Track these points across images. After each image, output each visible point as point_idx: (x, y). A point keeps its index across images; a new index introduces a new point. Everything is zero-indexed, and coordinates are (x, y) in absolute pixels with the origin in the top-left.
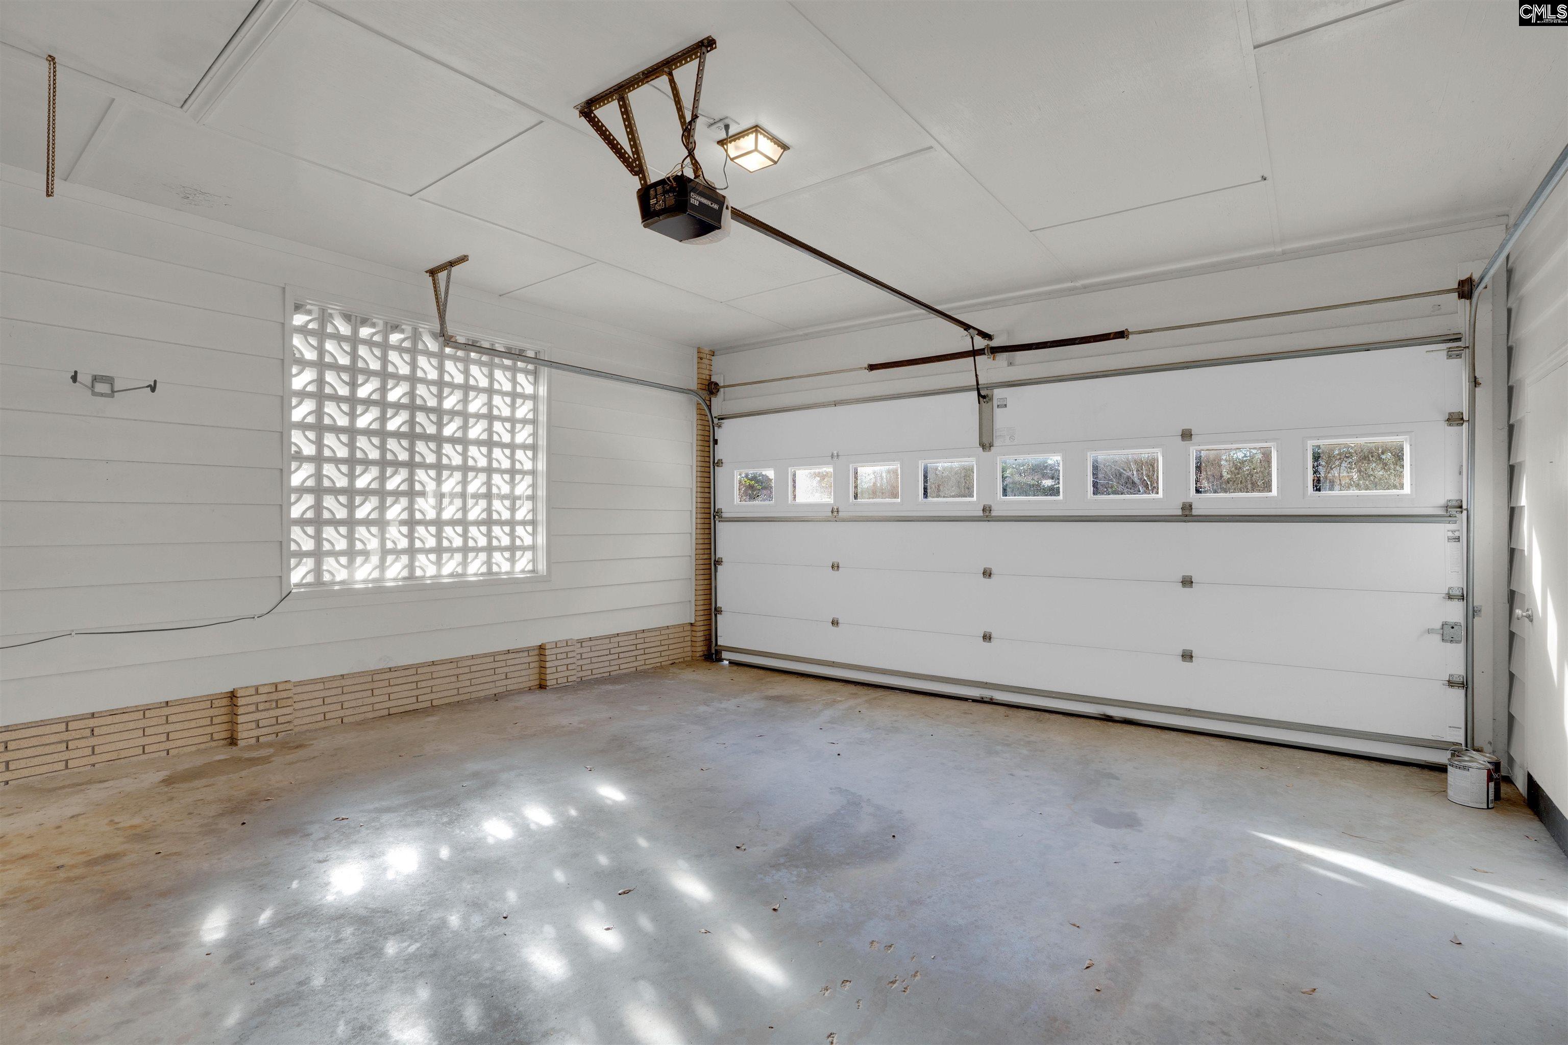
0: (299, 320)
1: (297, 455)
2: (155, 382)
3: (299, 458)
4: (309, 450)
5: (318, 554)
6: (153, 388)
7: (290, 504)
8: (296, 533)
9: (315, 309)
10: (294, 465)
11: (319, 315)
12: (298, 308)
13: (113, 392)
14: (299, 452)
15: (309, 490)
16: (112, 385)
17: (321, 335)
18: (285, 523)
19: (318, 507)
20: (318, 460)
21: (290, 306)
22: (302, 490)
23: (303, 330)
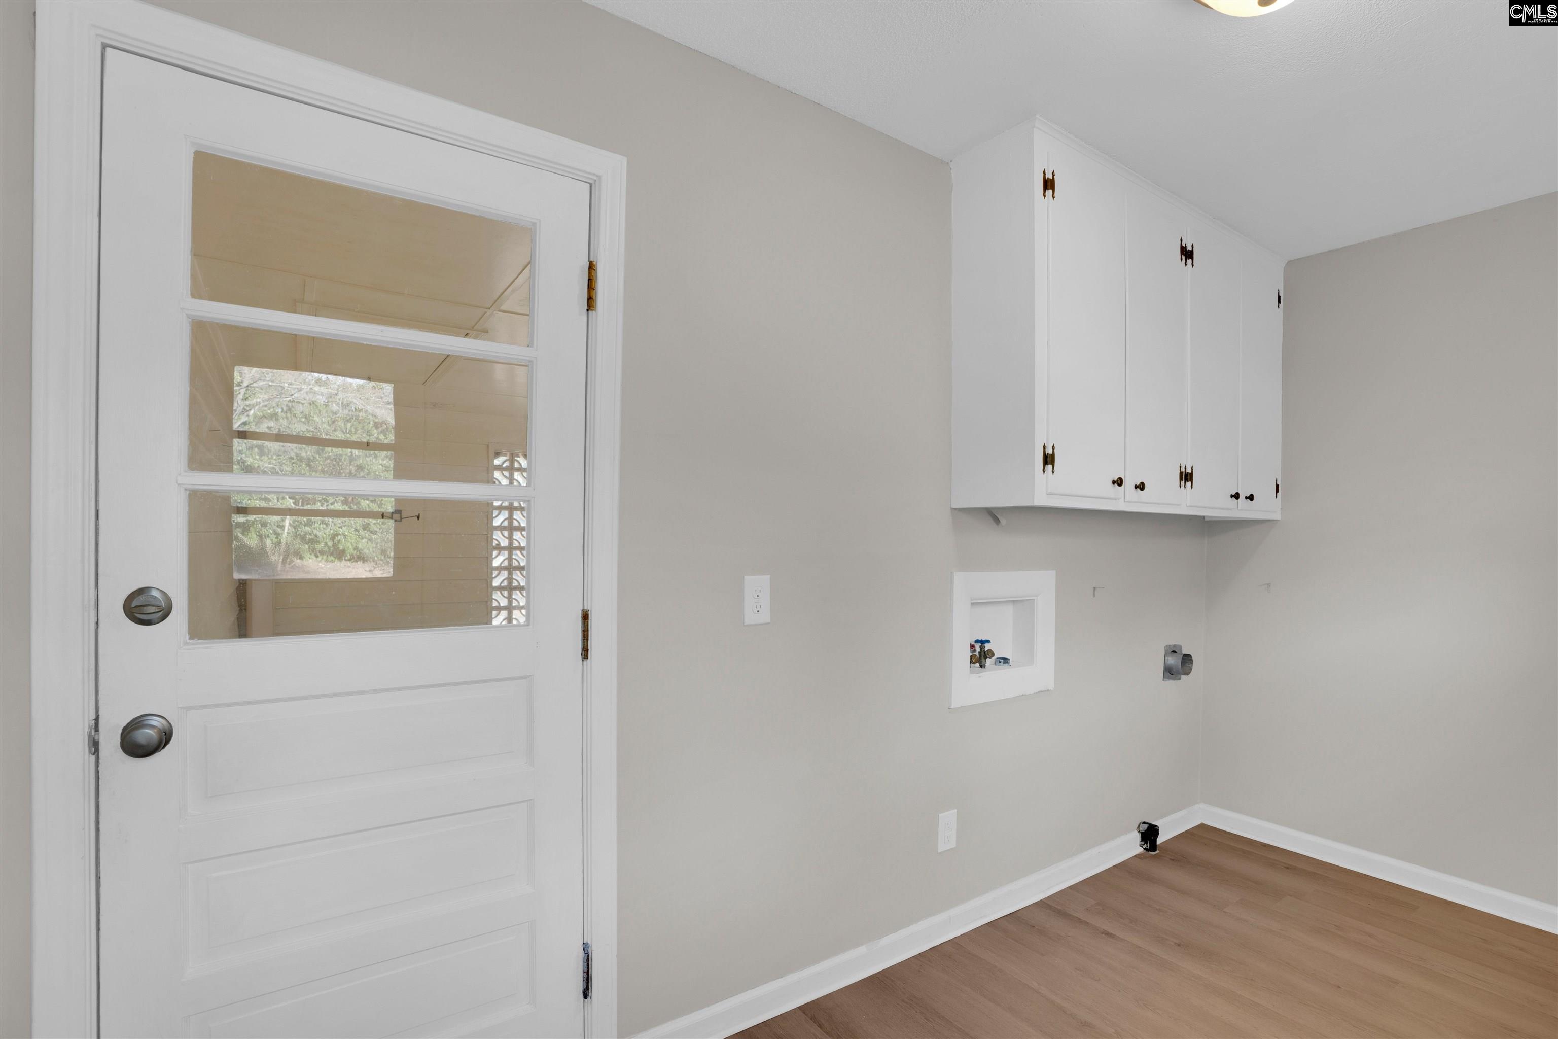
0: (497, 462)
1: (498, 547)
2: (419, 514)
3: (499, 548)
4: (504, 543)
5: (509, 608)
6: (418, 517)
7: (492, 578)
8: (497, 595)
9: (508, 454)
10: (495, 553)
11: (510, 457)
12: (497, 454)
13: (401, 518)
14: (499, 545)
15: (505, 568)
16: (401, 514)
17: (511, 469)
18: (490, 589)
19: (510, 579)
20: (510, 549)
21: (492, 454)
22: (500, 569)
23: (500, 468)
